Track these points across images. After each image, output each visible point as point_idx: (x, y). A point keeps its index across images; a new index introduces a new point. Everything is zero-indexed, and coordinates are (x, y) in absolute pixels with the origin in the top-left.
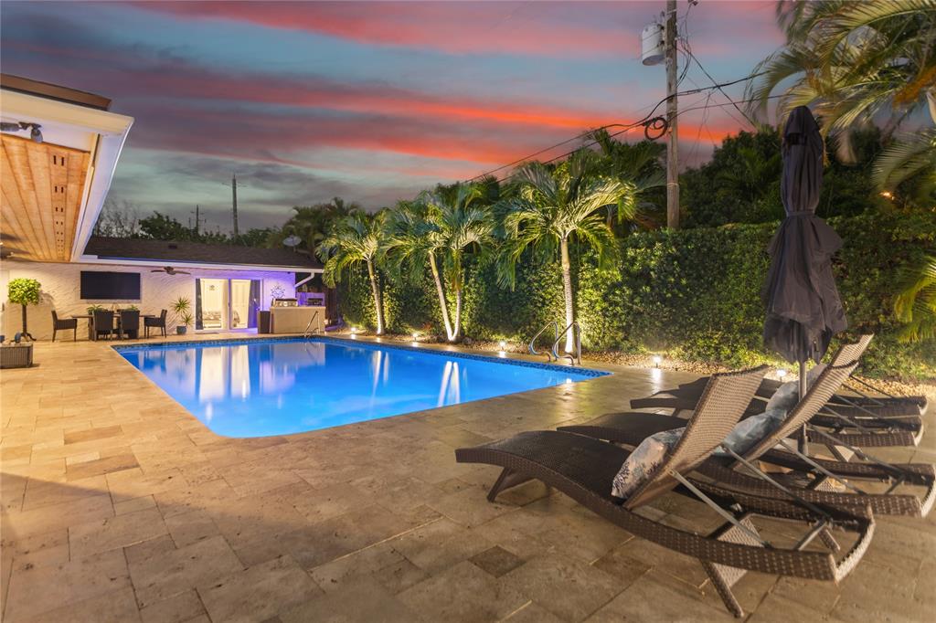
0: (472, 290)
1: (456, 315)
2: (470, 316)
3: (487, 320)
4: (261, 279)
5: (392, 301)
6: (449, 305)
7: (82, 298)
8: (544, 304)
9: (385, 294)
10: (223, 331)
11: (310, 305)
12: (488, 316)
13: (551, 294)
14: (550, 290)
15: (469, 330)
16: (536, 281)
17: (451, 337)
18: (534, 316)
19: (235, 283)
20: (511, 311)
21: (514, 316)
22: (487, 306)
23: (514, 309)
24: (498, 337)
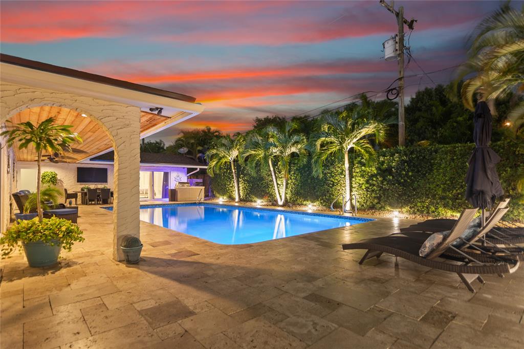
0: (292, 178)
1: (283, 191)
2: (291, 192)
3: (301, 194)
4: (169, 171)
5: (245, 184)
6: (279, 186)
7: (78, 182)
8: (333, 185)
9: (240, 180)
10: (150, 200)
11: (196, 185)
12: (302, 191)
13: (337, 180)
14: (337, 178)
15: (291, 199)
16: (329, 173)
17: (280, 203)
18: (328, 191)
19: (156, 173)
20: (315, 189)
21: (317, 192)
22: (301, 186)
23: (316, 188)
24: (307, 203)
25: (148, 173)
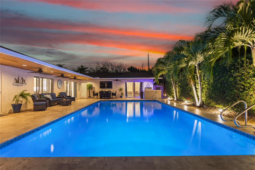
0: (206, 83)
1: (199, 94)
2: (206, 95)
3: (213, 97)
4: (143, 82)
5: (179, 88)
6: (197, 90)
7: (100, 88)
8: (244, 89)
9: (177, 85)
11: (156, 90)
12: (213, 95)
13: (249, 83)
14: (248, 81)
15: (206, 102)
16: (239, 76)
17: (198, 104)
18: (238, 96)
19: (136, 83)
20: (225, 93)
21: (227, 96)
22: (213, 90)
23: (226, 92)
24: (219, 106)
25: (132, 83)
